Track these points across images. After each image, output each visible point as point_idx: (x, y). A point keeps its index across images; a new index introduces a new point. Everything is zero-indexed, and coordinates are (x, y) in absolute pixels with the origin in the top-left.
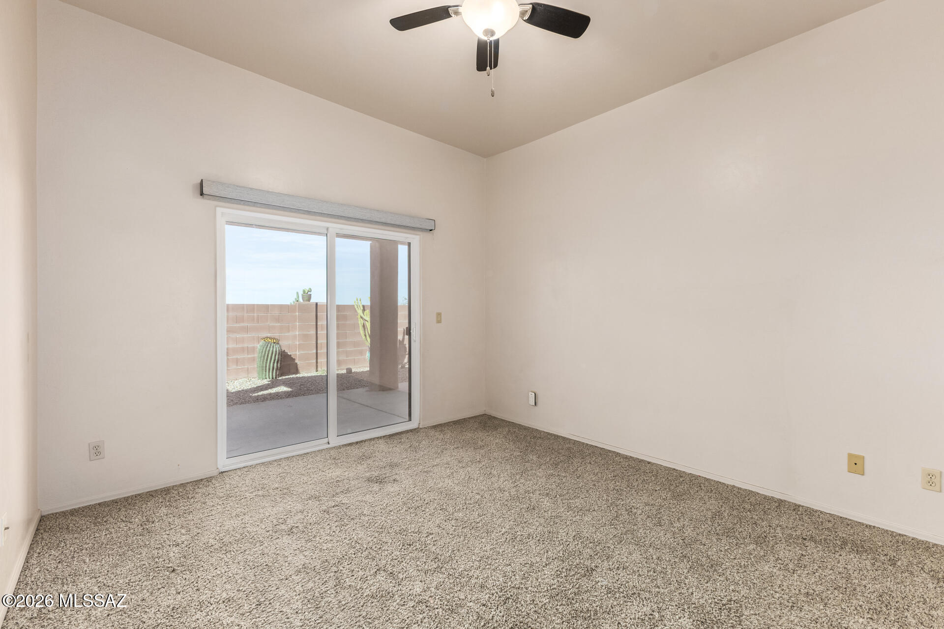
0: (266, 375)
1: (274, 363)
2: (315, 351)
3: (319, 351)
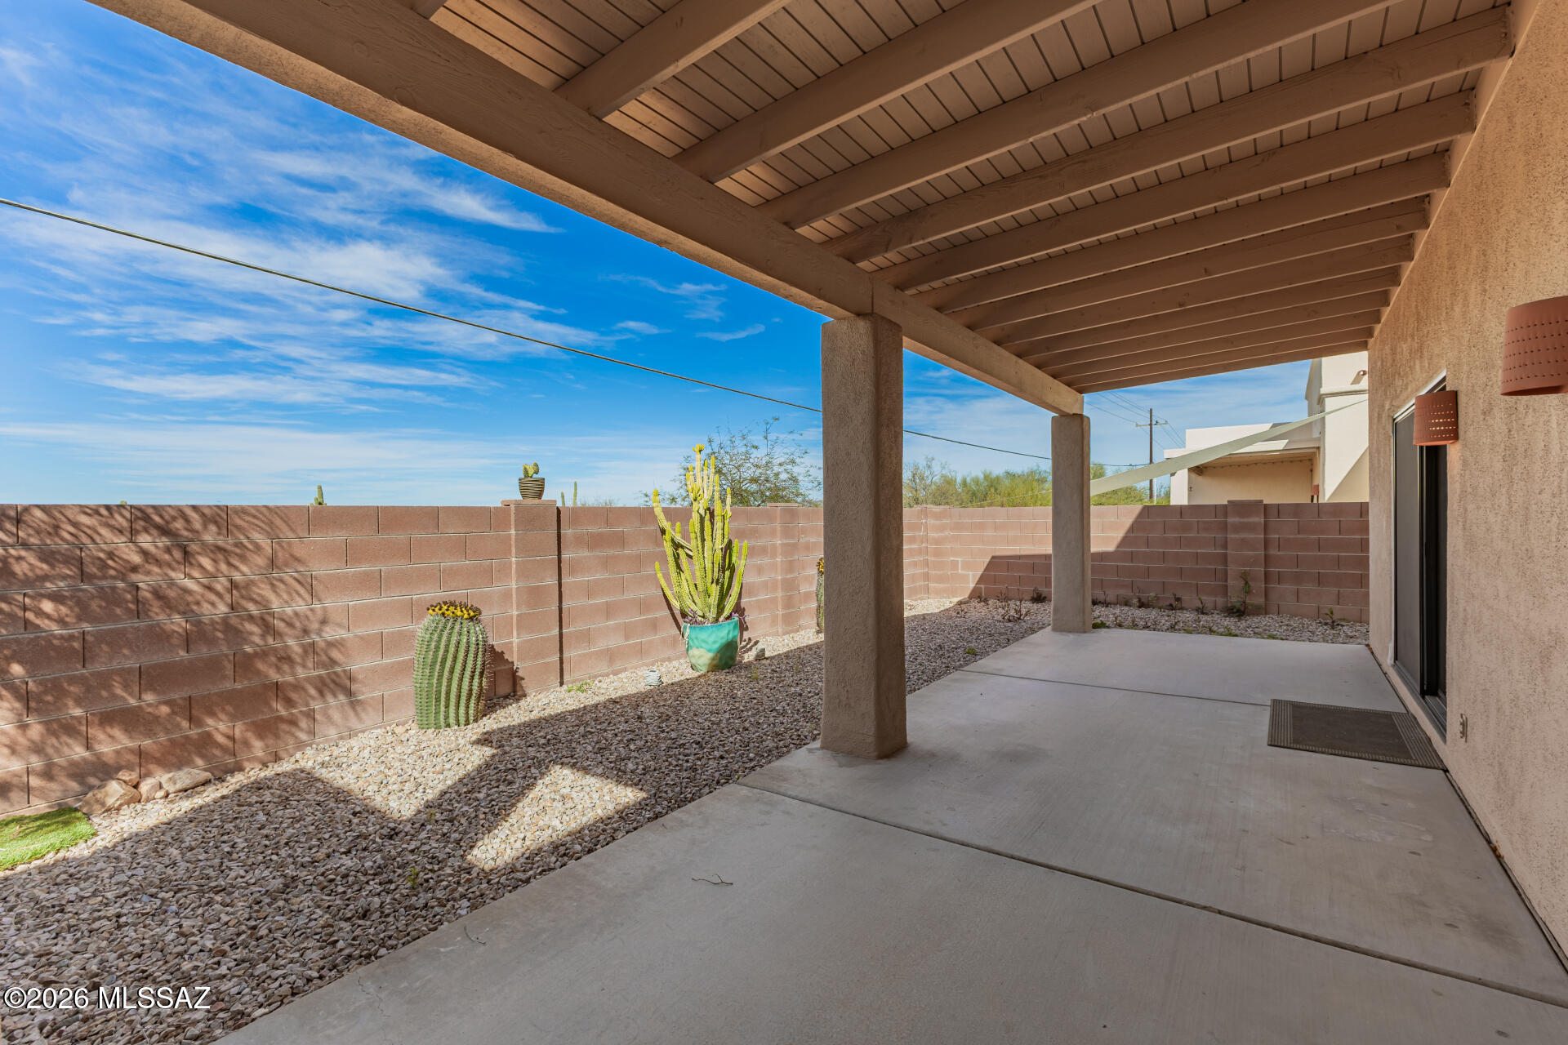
0: (447, 717)
1: (472, 677)
2: (556, 631)
3: (564, 631)
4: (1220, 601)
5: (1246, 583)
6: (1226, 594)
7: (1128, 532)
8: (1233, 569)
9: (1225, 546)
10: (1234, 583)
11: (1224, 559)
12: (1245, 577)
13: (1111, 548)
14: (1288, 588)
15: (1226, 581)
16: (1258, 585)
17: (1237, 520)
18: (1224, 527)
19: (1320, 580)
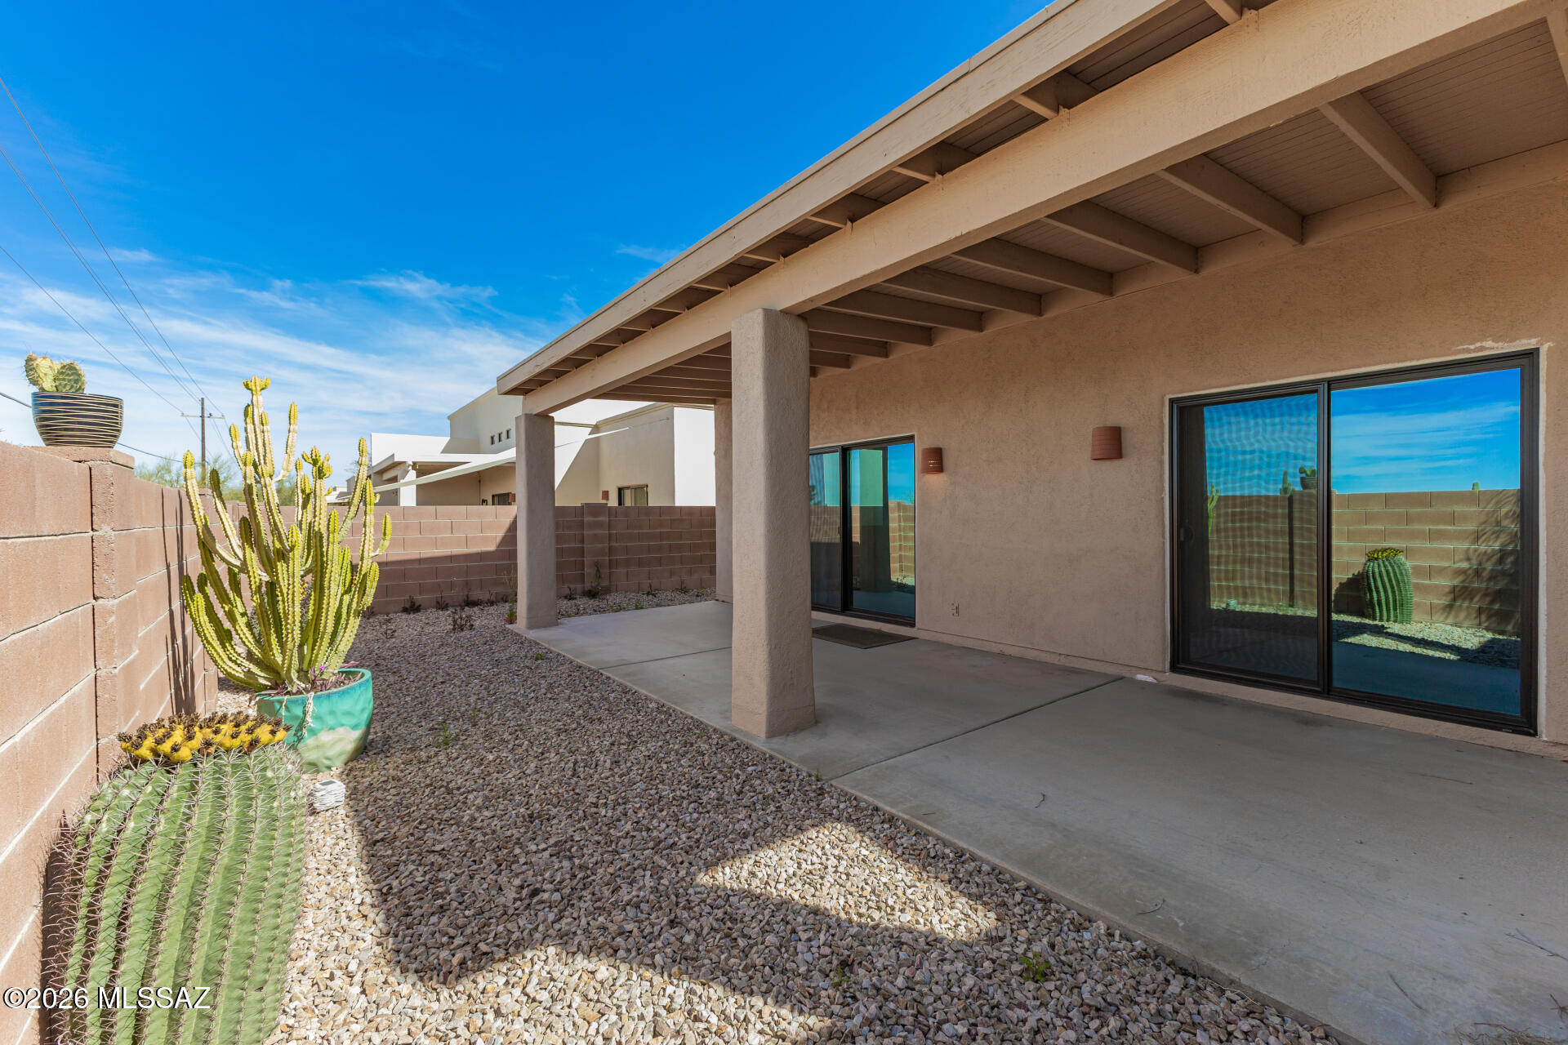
4: (579, 587)
5: (598, 570)
6: (583, 582)
7: (507, 532)
8: (588, 560)
9: (582, 542)
10: (589, 571)
11: (582, 552)
12: (597, 566)
13: (492, 548)
14: (621, 570)
15: (583, 569)
16: (605, 571)
17: (591, 519)
18: (582, 525)
19: (640, 563)
